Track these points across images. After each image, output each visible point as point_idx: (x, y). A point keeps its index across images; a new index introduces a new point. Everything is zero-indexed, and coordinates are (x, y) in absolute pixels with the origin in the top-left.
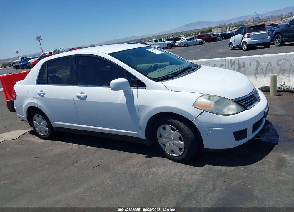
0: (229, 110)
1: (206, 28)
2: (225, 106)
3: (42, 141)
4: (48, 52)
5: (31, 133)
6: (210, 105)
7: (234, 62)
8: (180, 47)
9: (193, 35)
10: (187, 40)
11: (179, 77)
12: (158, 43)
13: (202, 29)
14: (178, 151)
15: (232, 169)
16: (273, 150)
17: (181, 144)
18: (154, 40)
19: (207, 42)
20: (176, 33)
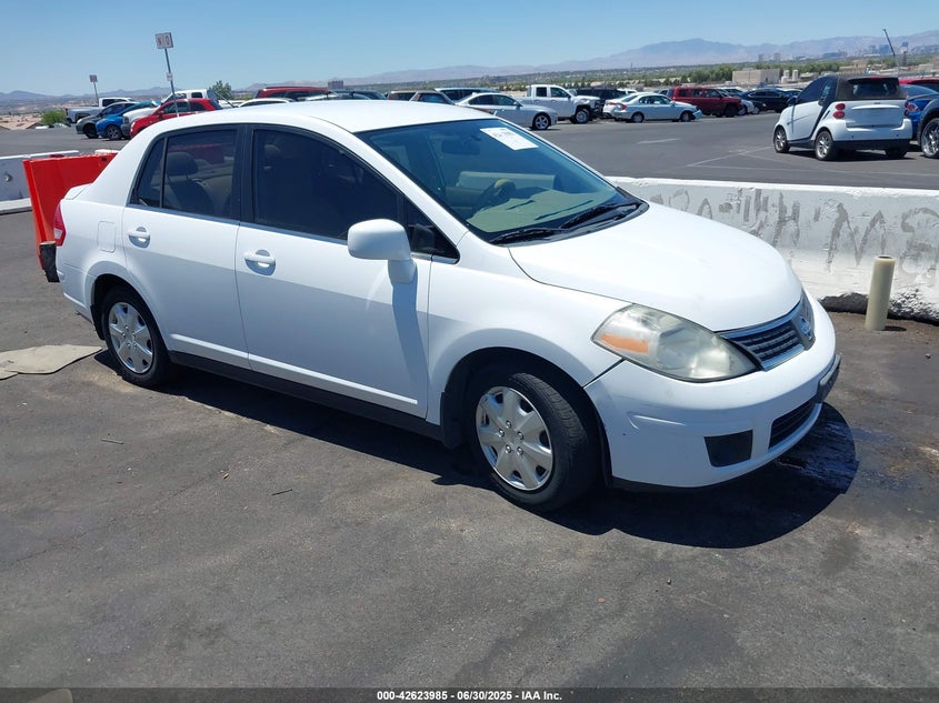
0: (703, 363)
1: (712, 66)
2: (695, 350)
3: (129, 389)
4: (189, 92)
5: (101, 357)
6: (644, 342)
7: (766, 200)
8: (617, 120)
9: (666, 83)
10: (643, 99)
11: (567, 235)
12: (548, 98)
13: (700, 66)
14: (533, 476)
15: (690, 553)
16: (827, 509)
17: (544, 456)
18: (534, 87)
19: (707, 113)
20: (612, 71)
